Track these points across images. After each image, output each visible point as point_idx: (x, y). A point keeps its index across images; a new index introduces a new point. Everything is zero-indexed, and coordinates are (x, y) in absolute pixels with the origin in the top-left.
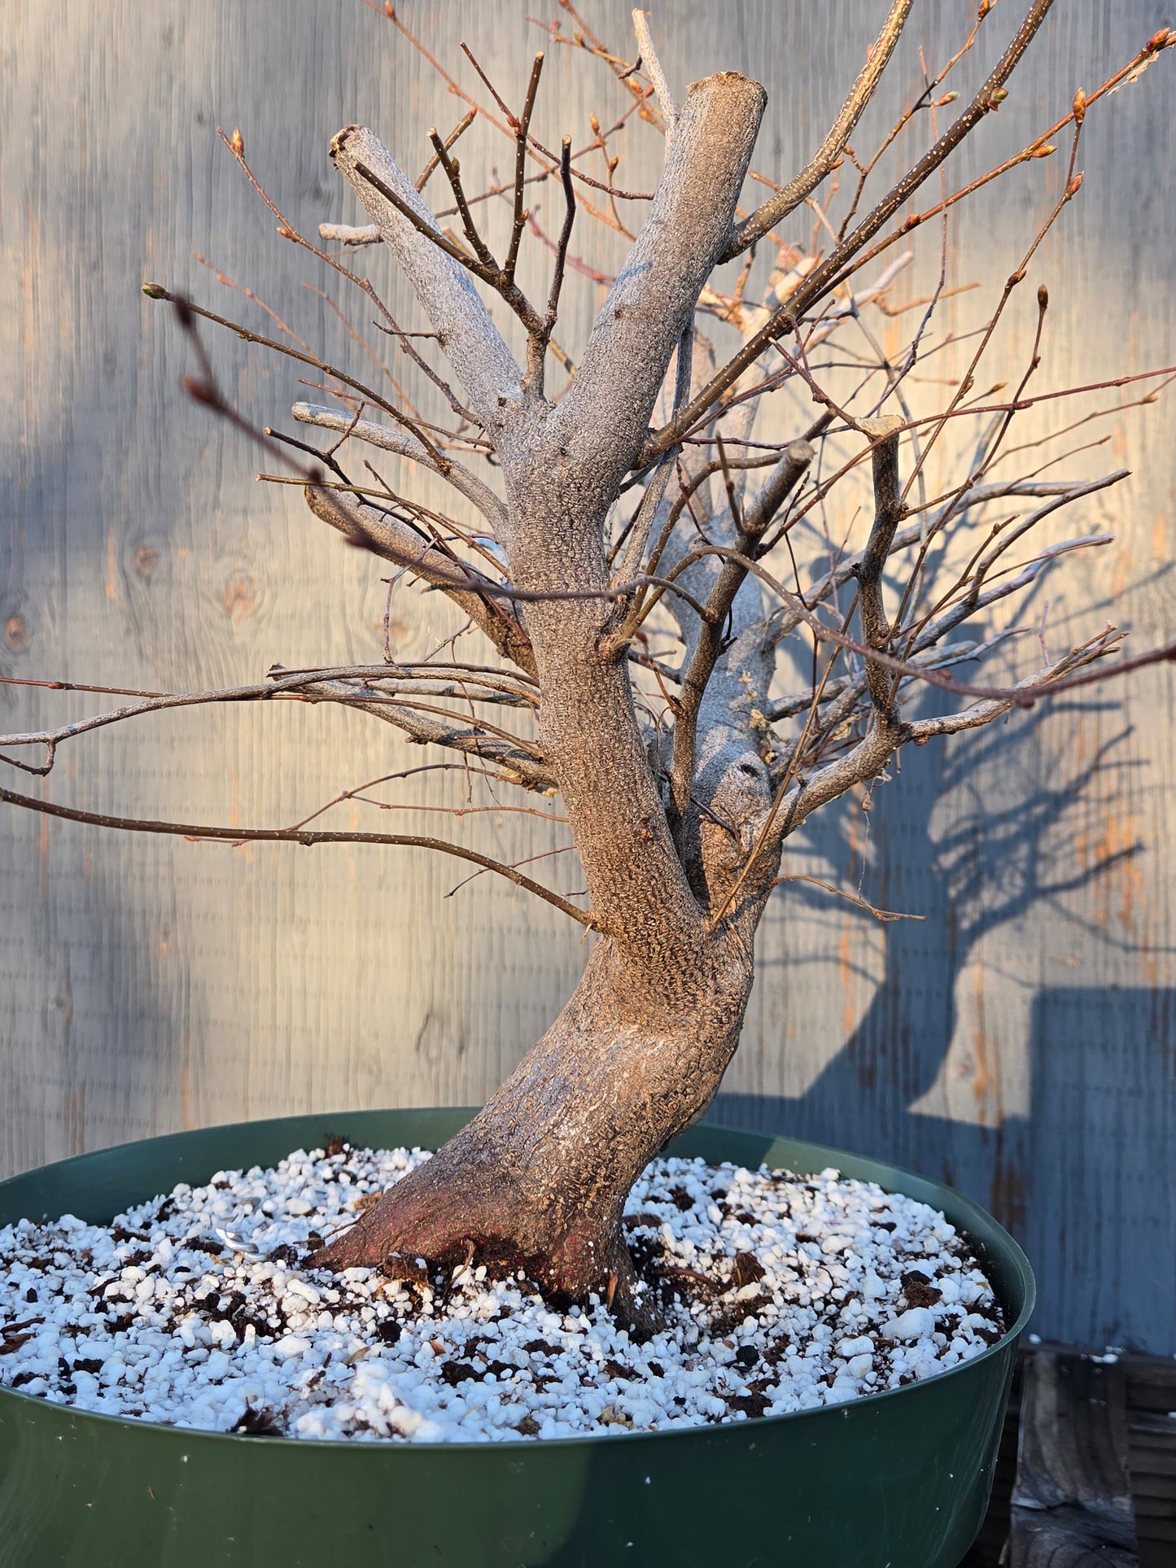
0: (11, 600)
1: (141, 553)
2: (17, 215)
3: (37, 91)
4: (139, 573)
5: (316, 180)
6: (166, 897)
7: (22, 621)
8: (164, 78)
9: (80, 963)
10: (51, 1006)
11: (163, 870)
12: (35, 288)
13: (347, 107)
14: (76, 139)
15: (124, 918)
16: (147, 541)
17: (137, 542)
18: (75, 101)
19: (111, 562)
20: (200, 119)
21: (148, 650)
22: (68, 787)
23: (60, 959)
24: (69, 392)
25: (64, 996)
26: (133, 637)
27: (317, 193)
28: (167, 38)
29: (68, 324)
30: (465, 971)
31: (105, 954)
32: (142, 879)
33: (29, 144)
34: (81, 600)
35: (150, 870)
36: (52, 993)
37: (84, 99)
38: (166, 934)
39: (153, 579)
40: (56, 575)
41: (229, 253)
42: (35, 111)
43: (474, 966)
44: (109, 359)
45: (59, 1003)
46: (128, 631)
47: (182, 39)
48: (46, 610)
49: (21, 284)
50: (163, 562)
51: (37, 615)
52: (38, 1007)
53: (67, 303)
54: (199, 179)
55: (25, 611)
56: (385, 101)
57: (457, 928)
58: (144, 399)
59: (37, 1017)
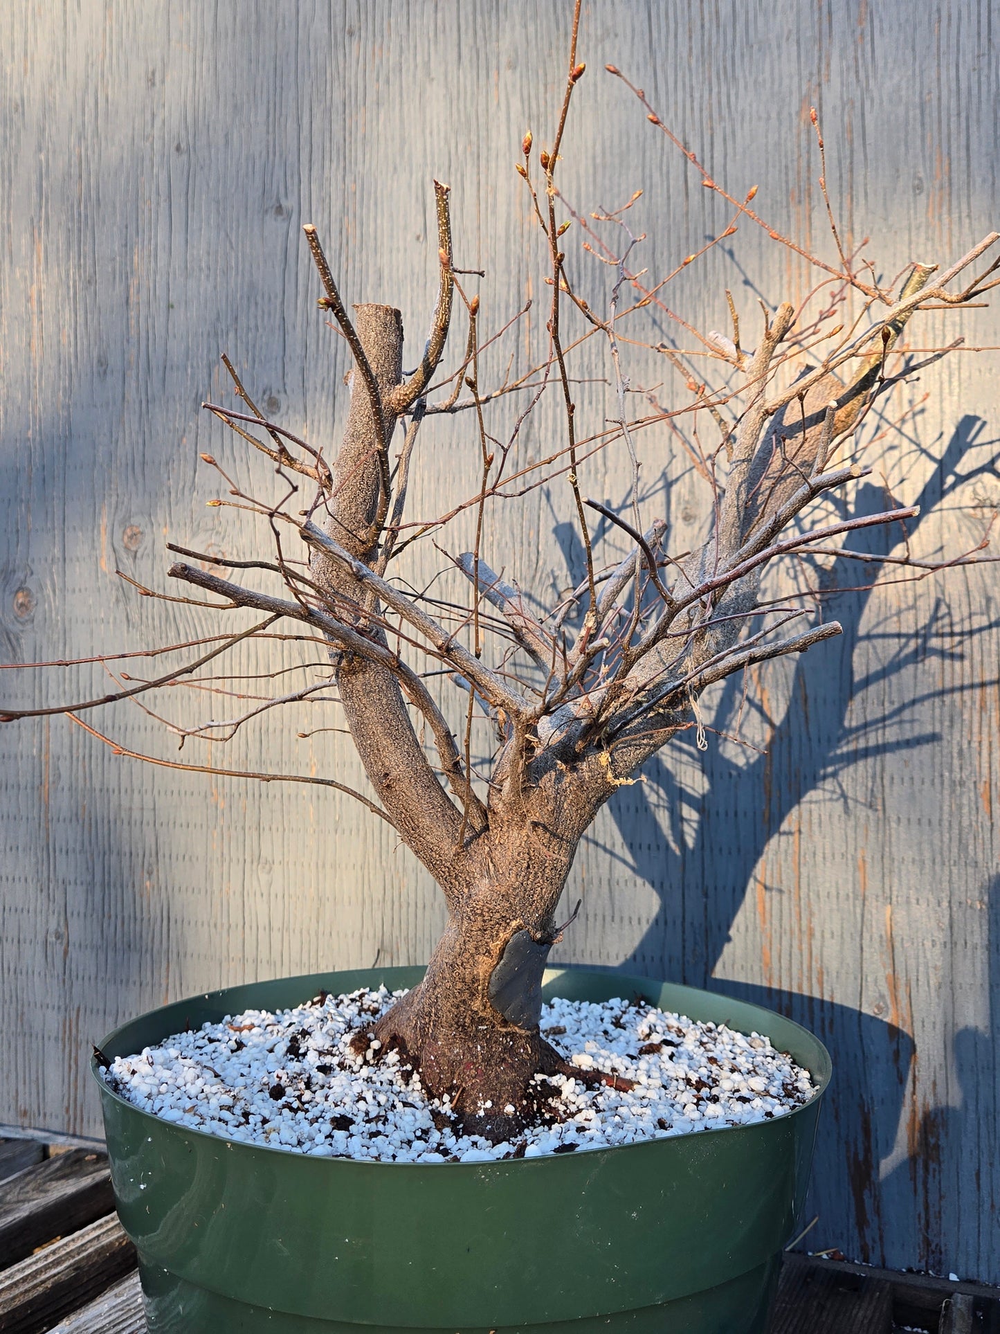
0: (20, 575)
1: (129, 532)
2: (25, 240)
3: (42, 131)
4: (127, 548)
5: (278, 200)
6: (150, 841)
7: (28, 593)
8: (148, 117)
9: (77, 899)
10: (52, 939)
11: (148, 815)
12: (40, 302)
13: (305, 133)
14: (74, 171)
15: (114, 858)
16: (134, 521)
17: (125, 522)
18: (73, 139)
19: (104, 539)
20: (178, 149)
21: (135, 617)
22: (66, 740)
23: (59, 895)
24: (69, 391)
25: (62, 930)
26: (121, 605)
27: (279, 209)
28: (151, 82)
29: (68, 331)
30: (412, 909)
31: (98, 889)
32: (129, 823)
33: (34, 178)
34: (79, 573)
35: (136, 814)
36: (53, 926)
37: (81, 137)
38: (150, 873)
39: (139, 555)
40: (57, 552)
41: (203, 265)
42: (40, 149)
43: (420, 905)
44: (102, 362)
45: (58, 936)
46: (117, 601)
47: (163, 82)
48: (49, 583)
49: (29, 299)
50: (148, 540)
51: (41, 588)
52: (40, 938)
53: (67, 315)
54: (179, 201)
55: (31, 584)
56: (336, 127)
57: (404, 869)
58: (131, 394)
59: (39, 948)
